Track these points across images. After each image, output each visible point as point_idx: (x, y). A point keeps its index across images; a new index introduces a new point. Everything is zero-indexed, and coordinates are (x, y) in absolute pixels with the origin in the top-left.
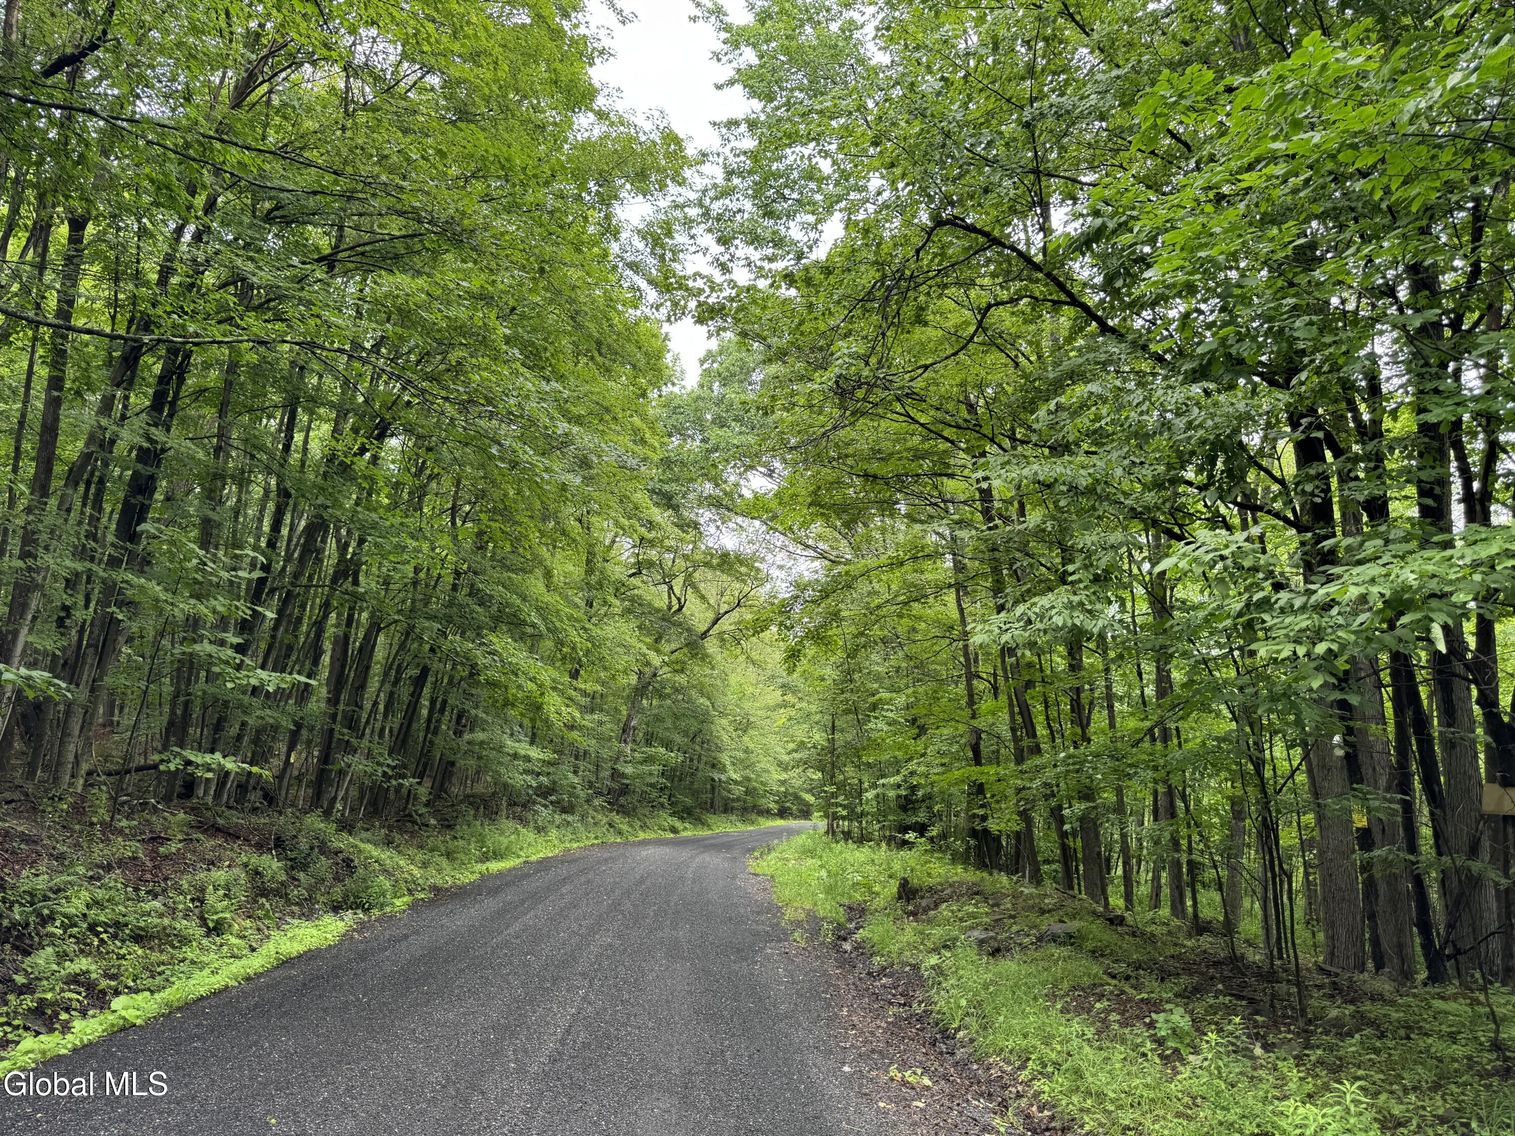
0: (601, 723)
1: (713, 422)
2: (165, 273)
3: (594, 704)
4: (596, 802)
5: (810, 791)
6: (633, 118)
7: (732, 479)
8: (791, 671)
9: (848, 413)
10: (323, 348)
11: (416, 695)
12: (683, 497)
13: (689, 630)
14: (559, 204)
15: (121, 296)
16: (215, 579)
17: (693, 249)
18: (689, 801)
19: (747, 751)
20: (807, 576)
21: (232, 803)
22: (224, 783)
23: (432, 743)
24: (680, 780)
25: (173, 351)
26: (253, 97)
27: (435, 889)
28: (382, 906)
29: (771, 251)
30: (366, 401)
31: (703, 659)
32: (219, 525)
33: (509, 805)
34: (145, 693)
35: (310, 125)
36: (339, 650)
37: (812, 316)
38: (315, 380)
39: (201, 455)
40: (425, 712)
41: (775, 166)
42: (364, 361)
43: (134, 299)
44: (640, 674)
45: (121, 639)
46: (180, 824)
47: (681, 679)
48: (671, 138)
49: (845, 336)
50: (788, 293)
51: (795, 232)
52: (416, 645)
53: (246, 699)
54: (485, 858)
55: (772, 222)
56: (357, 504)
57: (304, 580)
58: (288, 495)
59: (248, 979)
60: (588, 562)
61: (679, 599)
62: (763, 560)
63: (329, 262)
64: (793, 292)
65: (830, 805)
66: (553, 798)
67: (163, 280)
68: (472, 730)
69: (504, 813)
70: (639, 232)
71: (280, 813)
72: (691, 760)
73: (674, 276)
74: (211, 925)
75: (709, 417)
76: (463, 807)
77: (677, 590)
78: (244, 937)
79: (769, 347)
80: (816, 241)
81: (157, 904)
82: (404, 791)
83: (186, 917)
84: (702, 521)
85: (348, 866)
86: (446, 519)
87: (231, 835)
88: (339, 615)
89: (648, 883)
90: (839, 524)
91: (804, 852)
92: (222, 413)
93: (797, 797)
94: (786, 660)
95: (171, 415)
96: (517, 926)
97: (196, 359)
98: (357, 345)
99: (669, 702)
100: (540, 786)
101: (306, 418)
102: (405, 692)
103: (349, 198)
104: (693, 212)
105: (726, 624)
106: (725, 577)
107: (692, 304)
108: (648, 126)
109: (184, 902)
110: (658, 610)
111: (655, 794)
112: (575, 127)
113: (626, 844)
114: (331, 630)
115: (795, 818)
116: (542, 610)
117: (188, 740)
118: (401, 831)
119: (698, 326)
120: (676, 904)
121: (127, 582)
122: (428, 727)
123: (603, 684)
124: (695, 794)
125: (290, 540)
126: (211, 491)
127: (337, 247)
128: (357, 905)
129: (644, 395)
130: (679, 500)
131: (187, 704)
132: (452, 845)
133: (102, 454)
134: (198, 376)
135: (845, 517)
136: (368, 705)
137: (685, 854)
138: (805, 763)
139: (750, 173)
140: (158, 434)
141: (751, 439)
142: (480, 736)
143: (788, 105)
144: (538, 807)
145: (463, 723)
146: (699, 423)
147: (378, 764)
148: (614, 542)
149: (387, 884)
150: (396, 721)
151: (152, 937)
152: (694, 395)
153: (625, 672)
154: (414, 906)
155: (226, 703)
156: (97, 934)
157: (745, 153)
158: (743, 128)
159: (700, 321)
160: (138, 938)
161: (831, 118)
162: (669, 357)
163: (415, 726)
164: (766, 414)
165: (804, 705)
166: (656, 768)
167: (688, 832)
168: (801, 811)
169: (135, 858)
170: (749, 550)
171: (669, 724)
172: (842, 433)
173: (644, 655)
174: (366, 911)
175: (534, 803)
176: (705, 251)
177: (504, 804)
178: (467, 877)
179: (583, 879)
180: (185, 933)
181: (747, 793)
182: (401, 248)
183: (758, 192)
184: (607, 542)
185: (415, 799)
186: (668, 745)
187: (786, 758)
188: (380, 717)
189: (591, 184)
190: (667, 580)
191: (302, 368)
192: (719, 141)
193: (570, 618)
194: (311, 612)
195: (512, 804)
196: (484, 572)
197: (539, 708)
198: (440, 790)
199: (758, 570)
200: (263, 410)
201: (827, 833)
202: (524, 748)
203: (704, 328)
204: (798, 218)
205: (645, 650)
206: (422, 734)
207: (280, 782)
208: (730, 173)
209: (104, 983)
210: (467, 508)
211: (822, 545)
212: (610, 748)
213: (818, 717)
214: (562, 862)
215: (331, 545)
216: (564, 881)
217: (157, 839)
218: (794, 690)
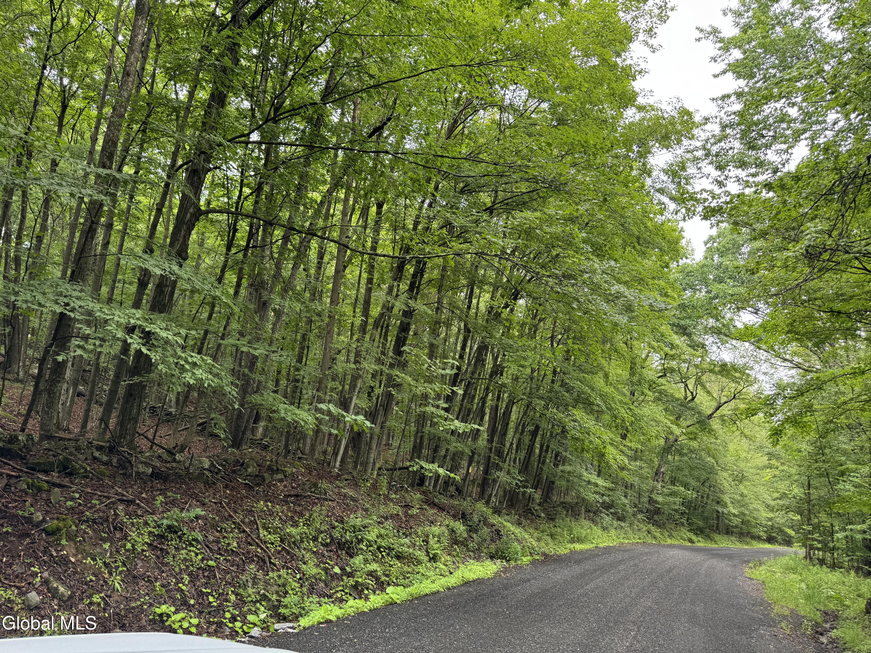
0: (641, 468)
1: (714, 280)
2: (416, 224)
3: (636, 456)
4: (640, 516)
5: (791, 527)
6: (660, 105)
7: (728, 316)
8: (775, 443)
9: (816, 270)
10: (488, 255)
11: (533, 441)
12: (694, 328)
13: (699, 413)
14: (615, 161)
15: (397, 237)
16: (435, 374)
17: (700, 175)
18: (701, 523)
19: (742, 495)
20: (786, 380)
21: (441, 491)
22: (438, 480)
23: (541, 469)
24: (695, 509)
25: (419, 262)
26: (456, 132)
27: (544, 554)
28: (516, 560)
29: (754, 170)
30: (508, 281)
31: (709, 432)
32: (438, 347)
33: (586, 511)
34: (404, 430)
35: (482, 141)
36: (493, 413)
37: (786, 208)
38: (482, 272)
39: (430, 312)
40: (537, 451)
41: (755, 118)
42: (507, 259)
43: (402, 238)
44: (667, 439)
45: (394, 403)
46: (419, 500)
47: (694, 444)
48: (685, 113)
49: (813, 219)
50: (767, 195)
51: (771, 156)
52: (532, 413)
53: (448, 436)
54: (572, 541)
55: (754, 152)
56: (502, 335)
57: (476, 376)
58: (469, 331)
59: (449, 589)
60: (631, 368)
61: (692, 393)
62: (752, 368)
63: (490, 210)
64: (771, 194)
65: (807, 539)
66: (612, 510)
67: (415, 228)
68: (563, 464)
69: (583, 516)
70: (664, 170)
71: (464, 499)
72: (702, 497)
73: (688, 192)
74: (431, 556)
75: (711, 277)
76: (559, 509)
77: (691, 387)
78: (446, 565)
79: (754, 230)
80: (788, 160)
81: (407, 541)
82: (527, 495)
83: (420, 549)
84: (707, 343)
85: (498, 534)
86: (548, 344)
87: (441, 508)
88: (493, 395)
89: (674, 572)
90: (810, 344)
91: (787, 569)
92: (439, 291)
93: (781, 531)
94: (771, 436)
95: (417, 293)
96: (592, 585)
97: (429, 265)
98: (503, 252)
99: (686, 458)
100: (604, 503)
101: (478, 291)
102: (527, 439)
103: (502, 176)
104: (700, 153)
105: (725, 410)
106: (724, 379)
107: (700, 209)
108: (669, 108)
109: (419, 542)
110: (677, 400)
111: (677, 516)
112: (625, 116)
113: (659, 545)
114: (489, 403)
115: (780, 544)
116: (603, 396)
117: (422, 455)
118: (526, 518)
119: (704, 221)
120: (694, 589)
121: (397, 376)
122: (539, 460)
123: (642, 444)
124: (706, 519)
125: (470, 354)
126: (434, 330)
127: (494, 202)
128: (503, 558)
129: (667, 266)
130: (691, 330)
131: (422, 437)
132: (554, 530)
133: (388, 313)
134: (429, 273)
135: (816, 340)
136: (508, 445)
137: (699, 558)
138: (788, 509)
139: (738, 124)
140: (411, 302)
141: (742, 290)
142: (568, 468)
143: (765, 79)
144: (602, 515)
145: (559, 460)
146: (705, 282)
147: (513, 478)
148: (648, 356)
149: (519, 548)
150: (522, 455)
151: (404, 558)
152: (701, 264)
153: (656, 437)
154: (533, 562)
155: (439, 438)
156: (381, 552)
157: (735, 113)
158: (733, 98)
159: (705, 218)
160: (399, 557)
161: (796, 81)
162: (683, 242)
163: (532, 458)
164: (753, 273)
165: (785, 468)
166: (678, 500)
167: (701, 543)
168: (784, 540)
169: (398, 515)
170: (741, 362)
171: (686, 472)
172: (811, 284)
173: (669, 428)
174: (508, 561)
175: (601, 512)
176: (708, 176)
177: (583, 510)
178: (563, 550)
179: (632, 563)
180: (419, 558)
181: (743, 523)
182: (526, 198)
183: (744, 135)
184: (643, 356)
185: (533, 500)
186: (686, 486)
187: (772, 503)
188: (514, 452)
189: (634, 147)
190: (684, 380)
191: (477, 266)
192: (717, 109)
193: (621, 402)
194: (479, 393)
195: (588, 511)
196: (569, 373)
197: (603, 455)
198: (546, 497)
199: (748, 375)
200: (458, 288)
201: (806, 558)
202: (594, 478)
203: (709, 222)
204: (773, 147)
205: (669, 424)
206: (536, 464)
207: (464, 483)
208: (724, 127)
209: (383, 578)
210: (560, 337)
211: (796, 359)
212: (647, 484)
213: (796, 477)
214: (619, 550)
215: (489, 358)
216: (620, 562)
217: (407, 506)
218: (778, 458)
